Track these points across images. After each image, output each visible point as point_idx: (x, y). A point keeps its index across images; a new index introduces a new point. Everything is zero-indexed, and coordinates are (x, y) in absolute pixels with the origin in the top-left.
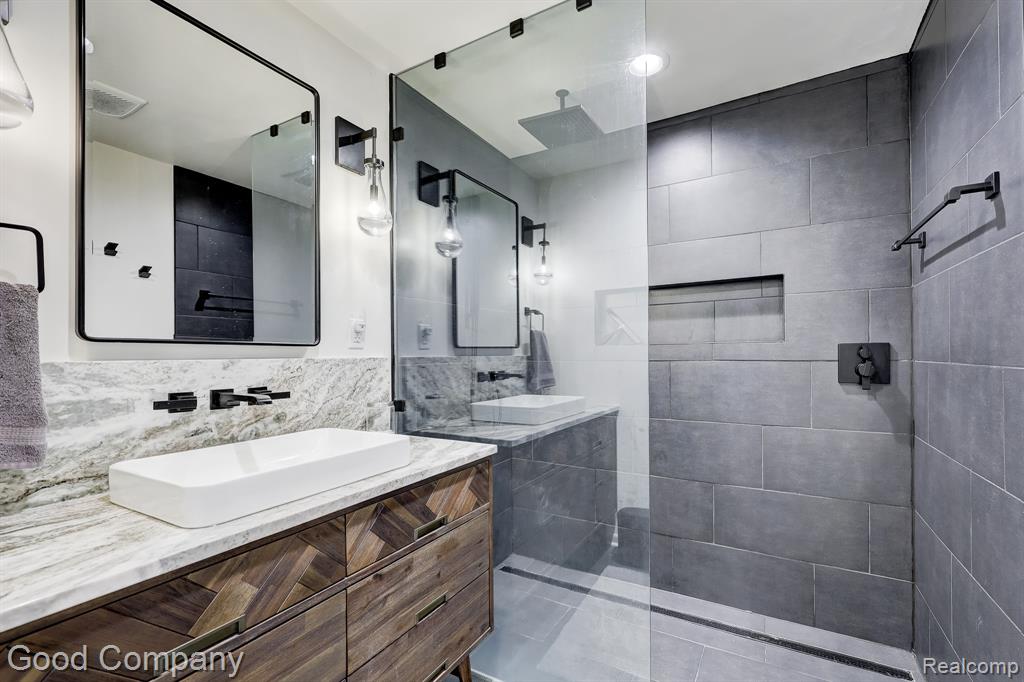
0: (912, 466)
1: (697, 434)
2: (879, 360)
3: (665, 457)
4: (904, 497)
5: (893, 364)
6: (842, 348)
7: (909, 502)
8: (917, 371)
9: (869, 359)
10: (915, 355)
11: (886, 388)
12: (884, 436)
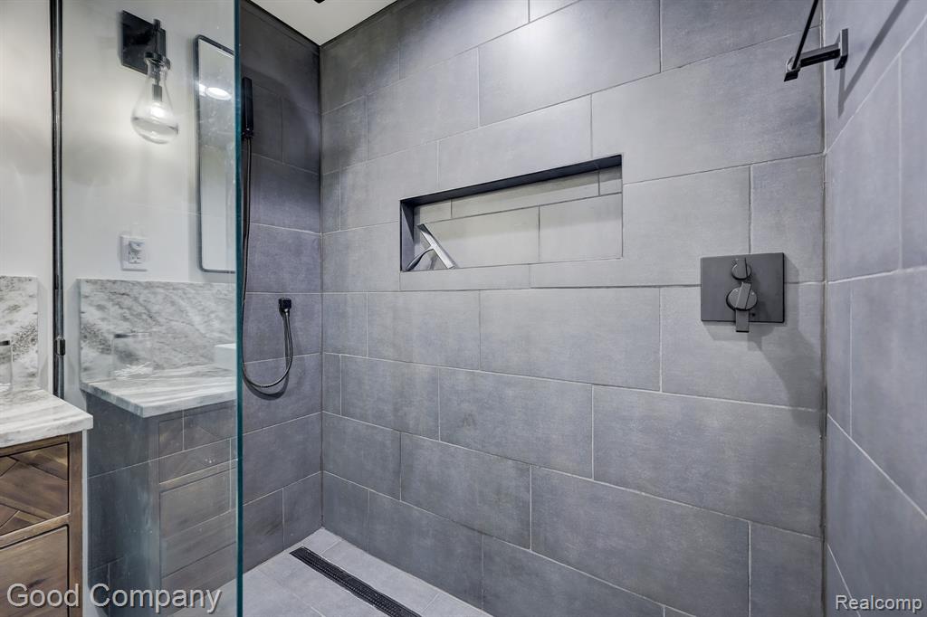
0: (823, 468)
1: (510, 392)
2: (766, 282)
3: (475, 424)
4: (808, 518)
5: (790, 289)
6: (707, 263)
7: (818, 529)
8: (832, 300)
9: (748, 279)
10: (830, 272)
11: (778, 331)
12: (774, 413)
